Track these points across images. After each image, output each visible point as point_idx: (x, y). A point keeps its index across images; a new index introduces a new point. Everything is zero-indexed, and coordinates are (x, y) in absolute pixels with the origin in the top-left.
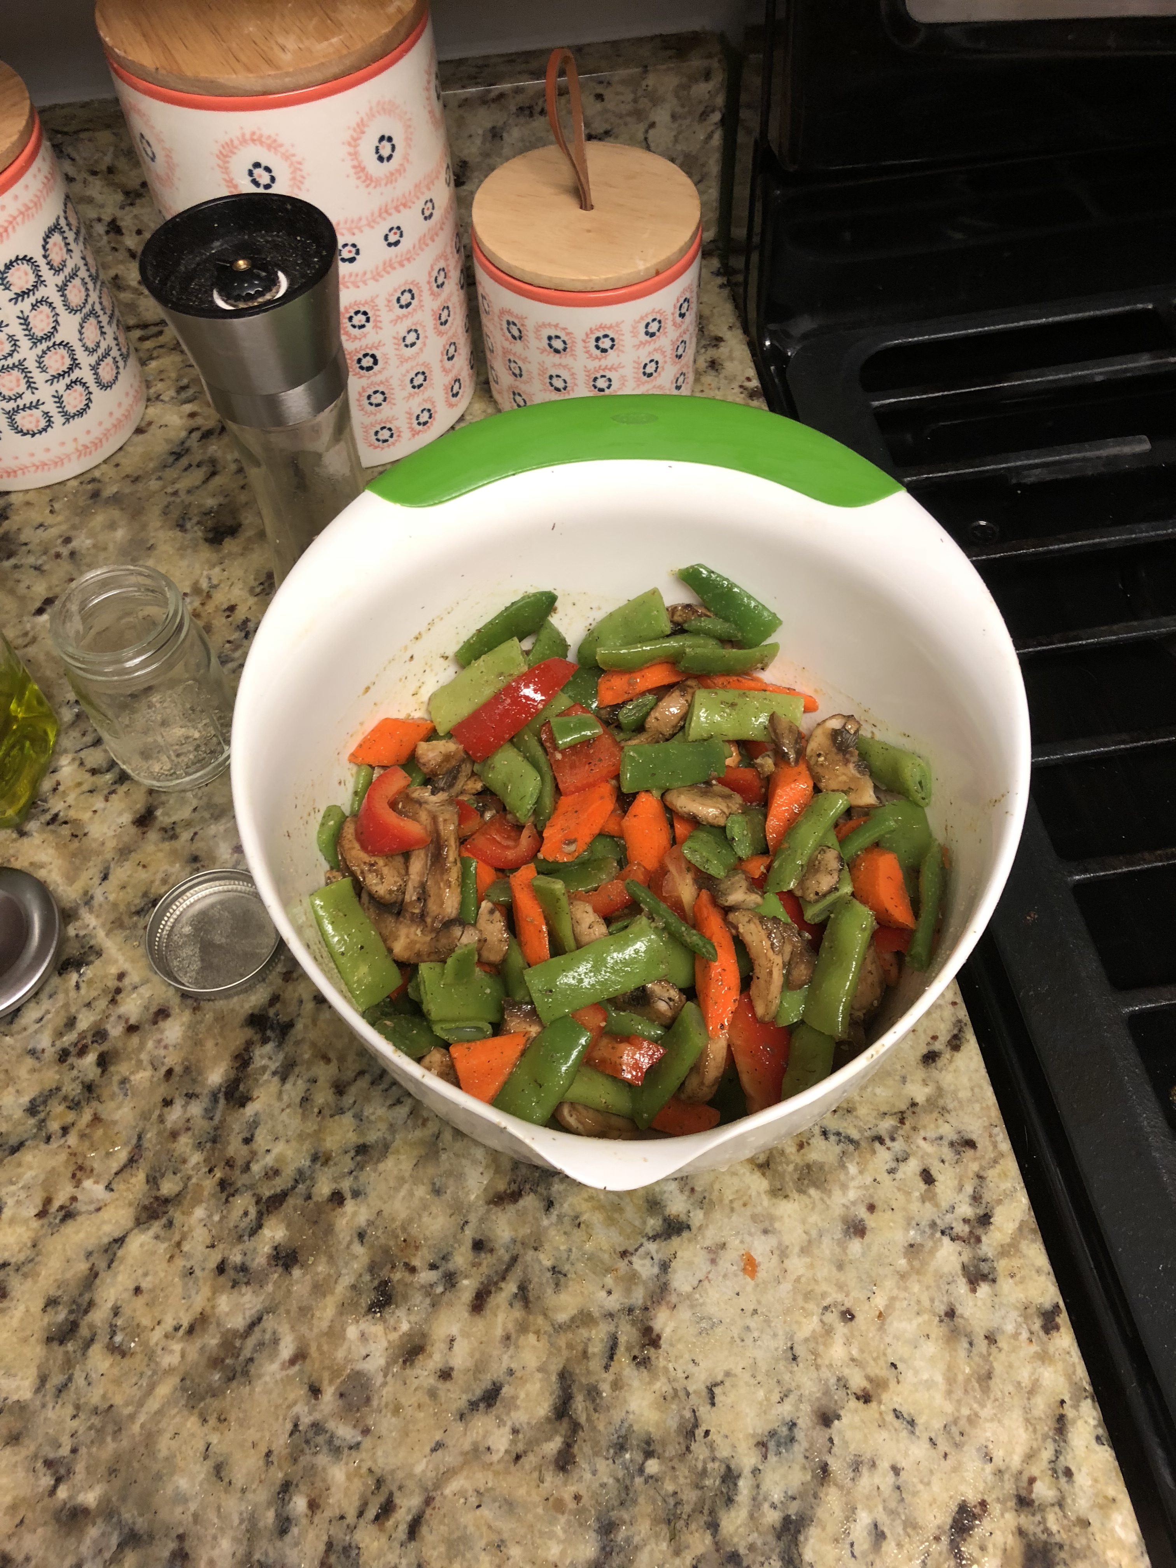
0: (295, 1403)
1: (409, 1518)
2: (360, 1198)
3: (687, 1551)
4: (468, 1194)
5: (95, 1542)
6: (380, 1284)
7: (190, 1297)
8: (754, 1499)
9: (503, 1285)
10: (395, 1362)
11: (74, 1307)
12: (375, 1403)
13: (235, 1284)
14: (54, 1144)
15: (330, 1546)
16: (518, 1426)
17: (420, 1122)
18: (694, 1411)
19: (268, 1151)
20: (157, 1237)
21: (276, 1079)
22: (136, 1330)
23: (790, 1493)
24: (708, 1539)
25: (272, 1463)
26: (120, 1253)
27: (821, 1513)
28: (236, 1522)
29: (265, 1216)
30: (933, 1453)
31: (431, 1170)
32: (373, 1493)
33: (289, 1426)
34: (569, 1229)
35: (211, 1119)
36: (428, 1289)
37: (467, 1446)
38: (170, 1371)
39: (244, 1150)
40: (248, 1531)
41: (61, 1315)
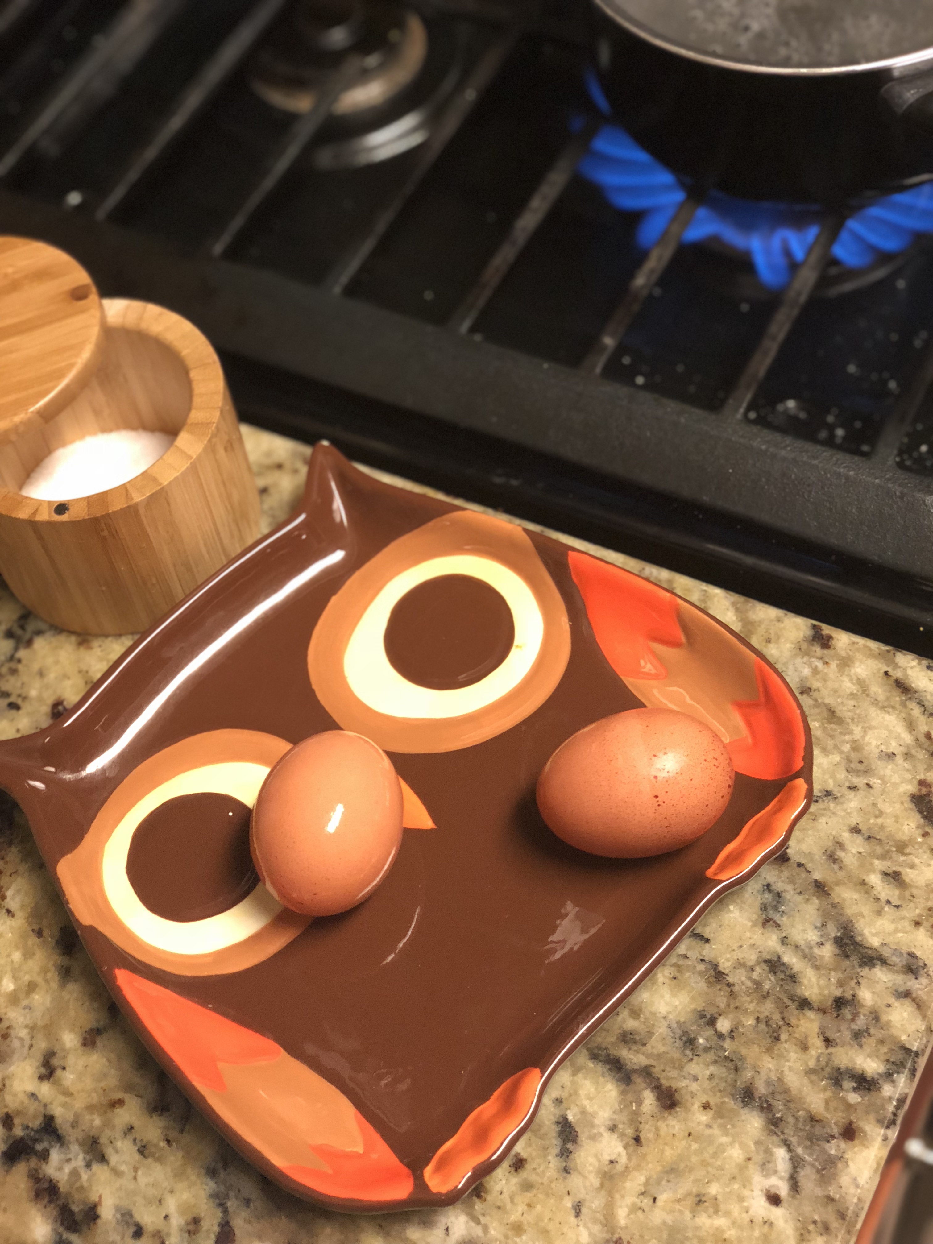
3: (809, 1039)
8: (805, 956)
16: (610, 1123)
18: (702, 960)
19: (166, 1217)
21: (96, 1167)
23: (819, 925)
24: (811, 1014)
27: (850, 911)
30: (861, 793)
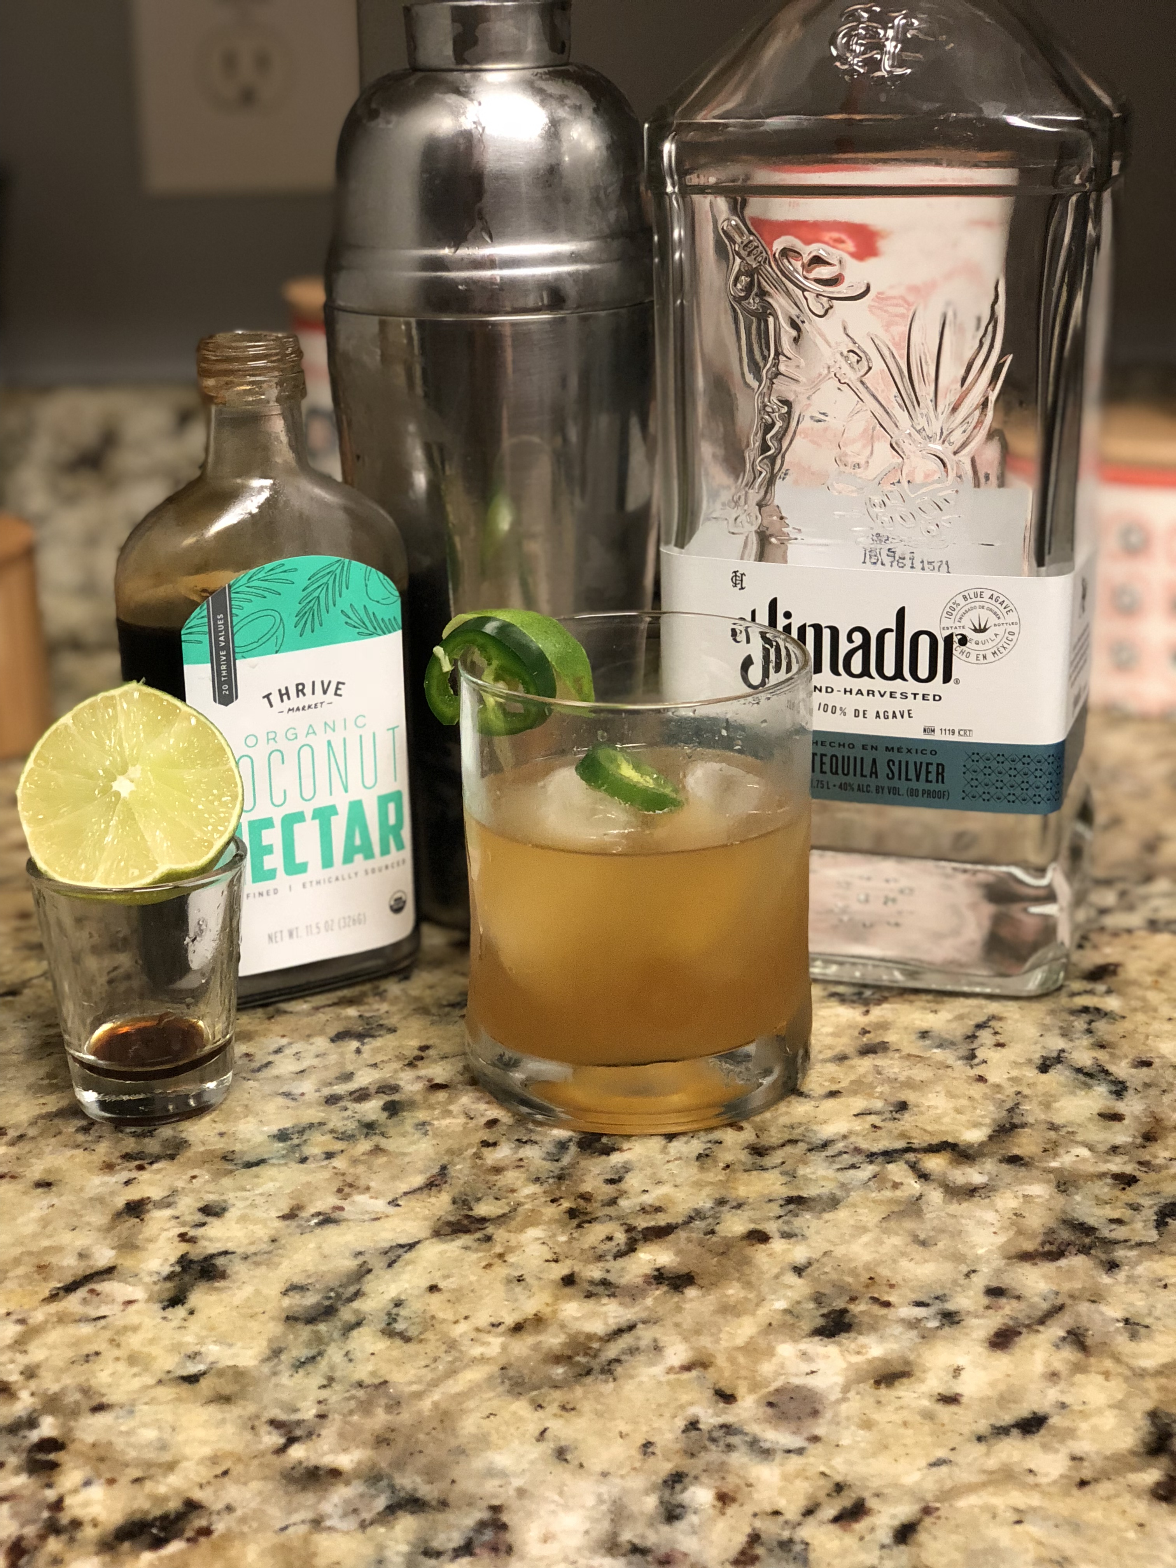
0: (692, 1404)
1: (896, 1523)
2: (793, 1239)
4: (973, 1247)
5: (347, 1502)
6: (834, 1311)
7: (516, 1300)
9: (1041, 1328)
10: (860, 1380)
11: (332, 1294)
12: (828, 1415)
13: (589, 1295)
14: (310, 1165)
15: (755, 1538)
17: (889, 1185)
20: (466, 1248)
22: (430, 1322)
25: (653, 1453)
26: (408, 1256)
28: (591, 1501)
29: (640, 1243)
31: (909, 1224)
32: (828, 1495)
33: (680, 1423)
34: (1146, 1287)
35: (557, 1161)
36: (913, 1324)
37: (992, 1463)
38: (483, 1360)
39: (609, 1190)
40: (611, 1512)
41: (311, 1299)
